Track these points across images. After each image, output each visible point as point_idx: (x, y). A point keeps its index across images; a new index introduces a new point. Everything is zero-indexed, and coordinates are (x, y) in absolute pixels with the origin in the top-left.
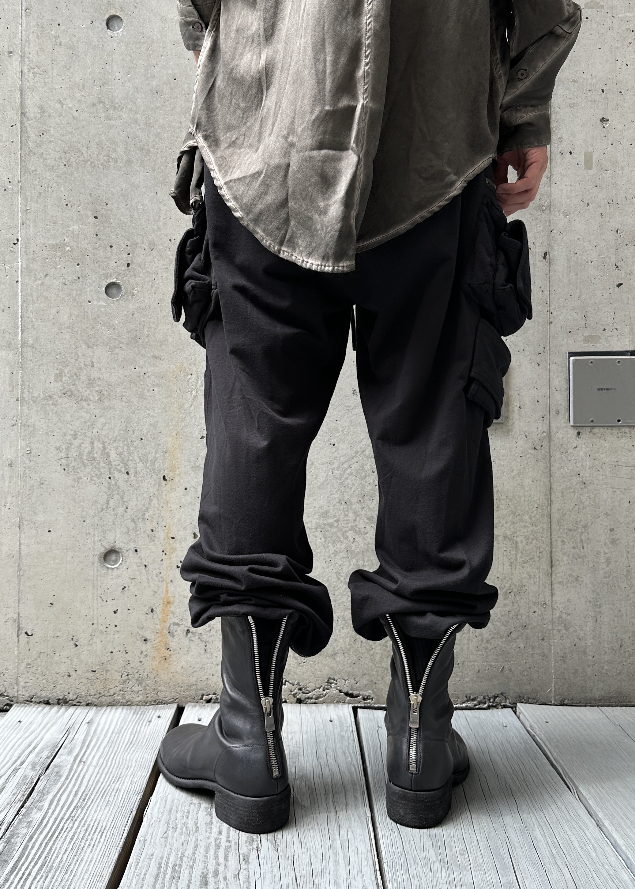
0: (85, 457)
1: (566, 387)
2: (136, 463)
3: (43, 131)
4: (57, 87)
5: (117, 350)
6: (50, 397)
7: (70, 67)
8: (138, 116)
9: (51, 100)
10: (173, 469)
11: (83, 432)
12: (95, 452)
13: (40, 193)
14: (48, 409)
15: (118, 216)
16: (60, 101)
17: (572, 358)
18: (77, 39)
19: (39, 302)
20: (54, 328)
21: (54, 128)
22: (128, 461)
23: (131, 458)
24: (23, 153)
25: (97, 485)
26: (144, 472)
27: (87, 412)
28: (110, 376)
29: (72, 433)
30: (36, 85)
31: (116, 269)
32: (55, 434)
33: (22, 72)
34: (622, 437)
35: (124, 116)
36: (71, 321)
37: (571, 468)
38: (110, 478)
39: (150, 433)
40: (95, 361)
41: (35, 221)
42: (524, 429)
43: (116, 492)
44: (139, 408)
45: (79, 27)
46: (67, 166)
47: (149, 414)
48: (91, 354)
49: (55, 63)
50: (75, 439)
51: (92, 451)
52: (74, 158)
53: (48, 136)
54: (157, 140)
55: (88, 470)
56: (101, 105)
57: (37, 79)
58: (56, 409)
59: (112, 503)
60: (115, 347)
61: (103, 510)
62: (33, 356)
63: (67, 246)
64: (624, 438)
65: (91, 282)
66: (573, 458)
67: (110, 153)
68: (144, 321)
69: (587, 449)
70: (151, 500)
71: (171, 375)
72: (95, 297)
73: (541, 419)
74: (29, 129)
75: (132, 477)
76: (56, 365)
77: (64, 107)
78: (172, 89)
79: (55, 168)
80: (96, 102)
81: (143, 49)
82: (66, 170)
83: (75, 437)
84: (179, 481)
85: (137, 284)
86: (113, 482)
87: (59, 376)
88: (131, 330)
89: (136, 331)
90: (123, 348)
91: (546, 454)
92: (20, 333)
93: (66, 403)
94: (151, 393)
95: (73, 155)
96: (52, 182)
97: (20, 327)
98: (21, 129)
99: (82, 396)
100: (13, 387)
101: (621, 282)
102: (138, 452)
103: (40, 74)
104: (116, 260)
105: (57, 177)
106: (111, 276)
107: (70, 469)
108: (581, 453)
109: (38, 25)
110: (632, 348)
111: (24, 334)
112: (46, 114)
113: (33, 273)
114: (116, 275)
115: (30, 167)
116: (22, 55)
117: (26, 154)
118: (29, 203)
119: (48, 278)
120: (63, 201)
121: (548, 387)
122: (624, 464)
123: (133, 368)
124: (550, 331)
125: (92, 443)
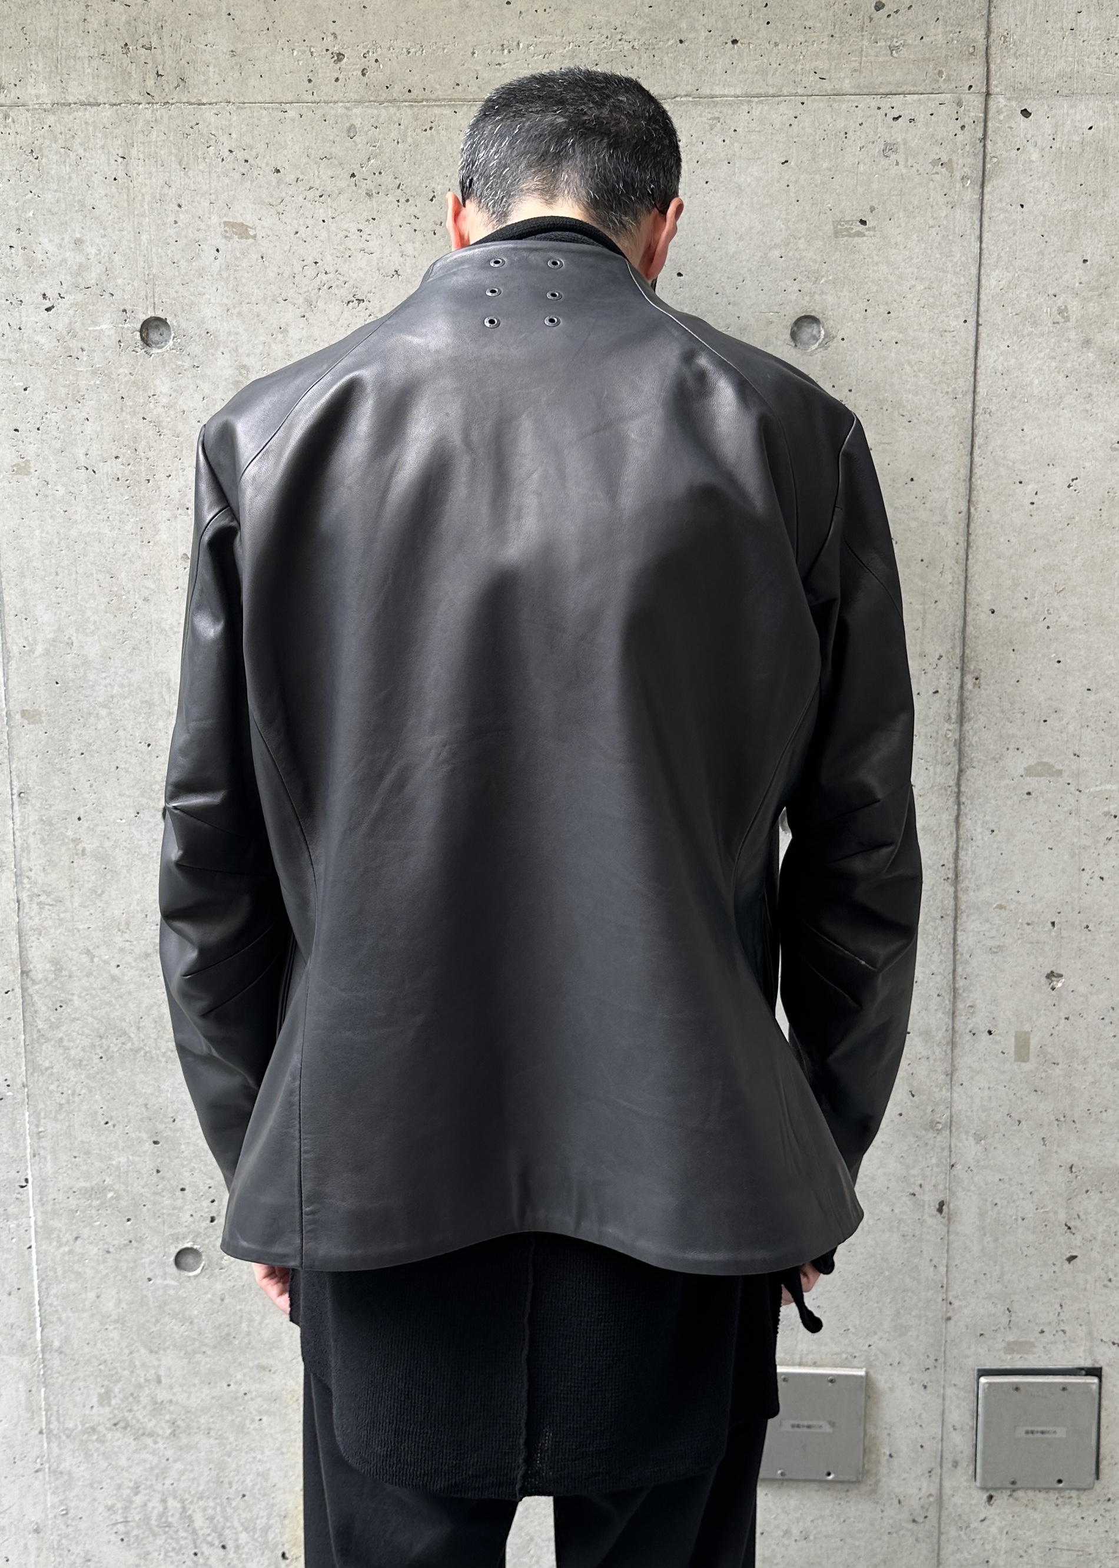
0: (153, 1522)
1: (971, 1424)
2: (236, 1534)
3: (61, 1001)
4: (81, 927)
5: (199, 1357)
6: (93, 1429)
7: (103, 892)
9: (72, 950)
11: (149, 1483)
12: (170, 1514)
13: (61, 1105)
14: (91, 1447)
15: (193, 1139)
16: (88, 951)
17: (983, 1380)
18: (112, 843)
19: (67, 1280)
20: (92, 1323)
21: (80, 997)
22: (223, 1529)
23: (228, 1524)
24: (27, 1039)
25: (176, 1564)
26: (250, 1545)
27: (154, 1453)
28: (189, 1398)
29: (131, 1484)
30: (45, 924)
31: (192, 1227)
32: (104, 1485)
33: (18, 901)
34: (1065, 1504)
36: (120, 1311)
37: (975, 1551)
38: (196, 1554)
39: (258, 1487)
40: (162, 1372)
41: (53, 1151)
42: (897, 1490)
44: (238, 1448)
45: (114, 822)
46: (104, 1059)
47: (254, 1458)
48: (156, 1363)
49: (76, 886)
50: (136, 1494)
51: (164, 1513)
52: (116, 1045)
53: (69, 1010)
55: (160, 1542)
57: (46, 913)
58: (103, 1448)
60: (194, 1352)
62: (61, 1365)
63: (110, 1191)
64: (1067, 1507)
65: (151, 1248)
66: (979, 1536)
68: (241, 1310)
69: (1004, 1523)
71: (290, 1396)
72: (158, 1272)
73: (928, 1475)
74: (36, 998)
75: (231, 1553)
76: (99, 1380)
77: (96, 960)
79: (85, 1063)
80: (150, 951)
82: (103, 1067)
83: (136, 1490)
86: (201, 1561)
87: (105, 1398)
88: (220, 1325)
89: (228, 1325)
90: (209, 1352)
91: (933, 1529)
92: (39, 1329)
93: (119, 1439)
94: (257, 1424)
95: (114, 1040)
96: (79, 1086)
97: (38, 1319)
98: (23, 997)
99: (144, 1428)
100: (33, 1412)
101: (1074, 1254)
102: (239, 1515)
103: (51, 905)
104: (191, 1212)
105: (88, 1077)
106: (184, 1238)
107: (132, 1540)
108: (993, 1530)
109: (42, 820)
110: (1088, 1364)
111: (46, 1331)
112: (64, 973)
113: (54, 1235)
114: (191, 1236)
115: (40, 1062)
116: (18, 873)
117: (33, 1039)
118: (42, 1121)
119: (79, 1242)
120: (100, 1118)
121: (940, 1424)
122: (1065, 1547)
123: (225, 1385)
124: (946, 1333)
125: (164, 1501)
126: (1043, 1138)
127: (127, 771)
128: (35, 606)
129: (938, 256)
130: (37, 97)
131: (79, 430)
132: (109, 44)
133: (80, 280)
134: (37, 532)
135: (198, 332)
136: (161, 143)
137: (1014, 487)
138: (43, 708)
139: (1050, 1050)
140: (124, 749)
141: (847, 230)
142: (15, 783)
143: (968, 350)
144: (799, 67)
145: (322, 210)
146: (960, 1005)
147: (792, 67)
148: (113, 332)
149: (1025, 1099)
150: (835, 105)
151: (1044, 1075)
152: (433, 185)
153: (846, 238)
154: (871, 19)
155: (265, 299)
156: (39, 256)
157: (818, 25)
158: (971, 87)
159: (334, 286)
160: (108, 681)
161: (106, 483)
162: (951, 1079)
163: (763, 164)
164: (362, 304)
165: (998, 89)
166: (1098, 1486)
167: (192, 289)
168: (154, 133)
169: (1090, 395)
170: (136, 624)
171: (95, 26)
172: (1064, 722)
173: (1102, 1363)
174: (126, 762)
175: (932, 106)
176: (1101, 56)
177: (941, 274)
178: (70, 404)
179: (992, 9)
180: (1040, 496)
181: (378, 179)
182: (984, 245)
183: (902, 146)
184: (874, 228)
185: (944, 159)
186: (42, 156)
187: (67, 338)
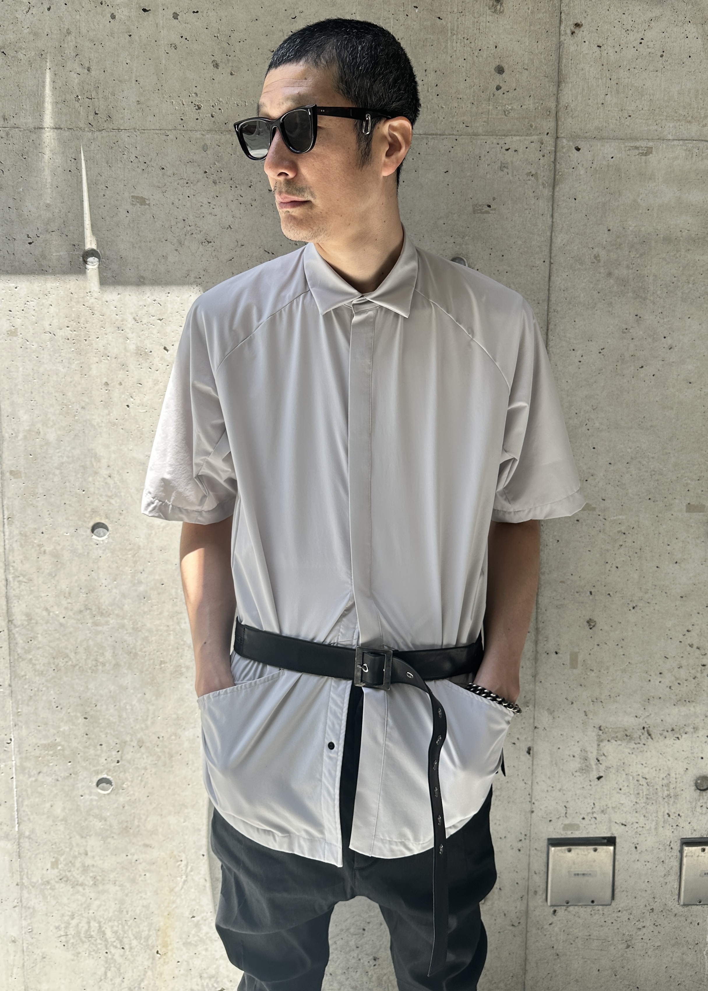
0: (82, 935)
1: (544, 870)
2: (130, 941)
3: (31, 638)
4: (43, 595)
5: (109, 840)
6: (48, 882)
7: (56, 575)
8: (126, 621)
9: (37, 608)
10: (165, 945)
11: (80, 913)
12: (92, 930)
13: (31, 697)
14: (46, 893)
15: (107, 717)
16: (47, 609)
17: (551, 848)
18: (61, 547)
19: (34, 797)
20: (48, 821)
21: (42, 635)
22: (123, 938)
23: (126, 935)
24: (11, 659)
25: (95, 958)
26: (138, 947)
27: (83, 895)
28: (103, 863)
29: (70, 914)
30: (22, 593)
31: (106, 766)
32: (54, 914)
33: (7, 580)
34: (595, 914)
35: (111, 622)
36: (64, 814)
37: (546, 941)
38: (106, 953)
39: (143, 914)
40: (88, 849)
41: (26, 723)
42: (503, 908)
43: (112, 965)
44: (132, 891)
45: (63, 535)
46: (56, 671)
47: (141, 897)
48: (85, 844)
49: (40, 571)
50: (73, 919)
51: (88, 930)
52: (63, 663)
53: (36, 643)
54: (145, 643)
55: (86, 946)
56: (88, 611)
57: (23, 587)
58: (53, 893)
59: (109, 974)
60: (107, 837)
61: (101, 980)
62: (29, 846)
63: (59, 745)
64: (597, 915)
65: (82, 778)
66: (549, 933)
67: (99, 657)
68: (134, 813)
69: (562, 925)
70: (146, 972)
71: (162, 862)
72: (87, 791)
73: (520, 899)
74: (16, 636)
75: (127, 951)
76: (52, 854)
77: (51, 614)
78: (159, 594)
79: (44, 673)
80: (83, 608)
81: (130, 556)
82: (55, 675)
83: (72, 917)
84: (172, 956)
85: (127, 779)
86: (110, 956)
87: (55, 865)
88: (122, 821)
89: (127, 822)
90: (116, 837)
91: (523, 929)
92: (17, 825)
93: (62, 888)
94: (143, 878)
95: (61, 660)
96: (41, 686)
97: (16, 820)
98: (9, 635)
99: (78, 881)
100: (13, 873)
101: (601, 775)
102: (132, 930)
103: (25, 582)
104: (105, 758)
105: (47, 681)
106: (102, 772)
107: (70, 945)
108: (556, 929)
109: (21, 533)
110: (609, 835)
111: (21, 826)
112: (33, 621)
113: (26, 771)
114: (106, 771)
115: (19, 672)
116: (7, 564)
117: (15, 659)
118: (20, 706)
119: (41, 775)
120: (53, 704)
121: (527, 870)
122: (595, 938)
123: (125, 855)
124: (531, 820)
125: (89, 923)
126: (585, 711)
127: (70, 505)
128: (19, 411)
129: (529, 225)
130: (26, 123)
131: (46, 311)
132: (67, 95)
133: (49, 227)
134: (21, 369)
135: (116, 257)
136: (96, 152)
137: (570, 352)
138: (22, 470)
139: (589, 662)
140: (69, 493)
141: (480, 210)
142: (6, 512)
143: (545, 277)
144: (454, 120)
145: (188, 191)
146: (540, 638)
147: (451, 119)
148: (67, 256)
149: (575, 689)
150: (473, 141)
151: (586, 676)
152: (251, 178)
153: (479, 215)
154: (494, 95)
155: (154, 239)
156: (26, 213)
157: (465, 97)
158: (548, 133)
159: (194, 233)
160: (60, 454)
161: (61, 341)
162: (535, 680)
163: (434, 172)
164: (210, 244)
165: (563, 135)
166: (614, 904)
167: (113, 233)
168: (93, 145)
169: (611, 303)
170: (77, 422)
171: (60, 85)
172: (597, 481)
173: (615, 835)
174: (70, 501)
175: (527, 143)
176: (618, 119)
177: (531, 236)
178: (41, 296)
179: (560, 91)
180: (584, 357)
181: (220, 174)
182: (554, 220)
183: (510, 165)
184: (495, 209)
185: (533, 172)
186: (28, 157)
187: (41, 259)
